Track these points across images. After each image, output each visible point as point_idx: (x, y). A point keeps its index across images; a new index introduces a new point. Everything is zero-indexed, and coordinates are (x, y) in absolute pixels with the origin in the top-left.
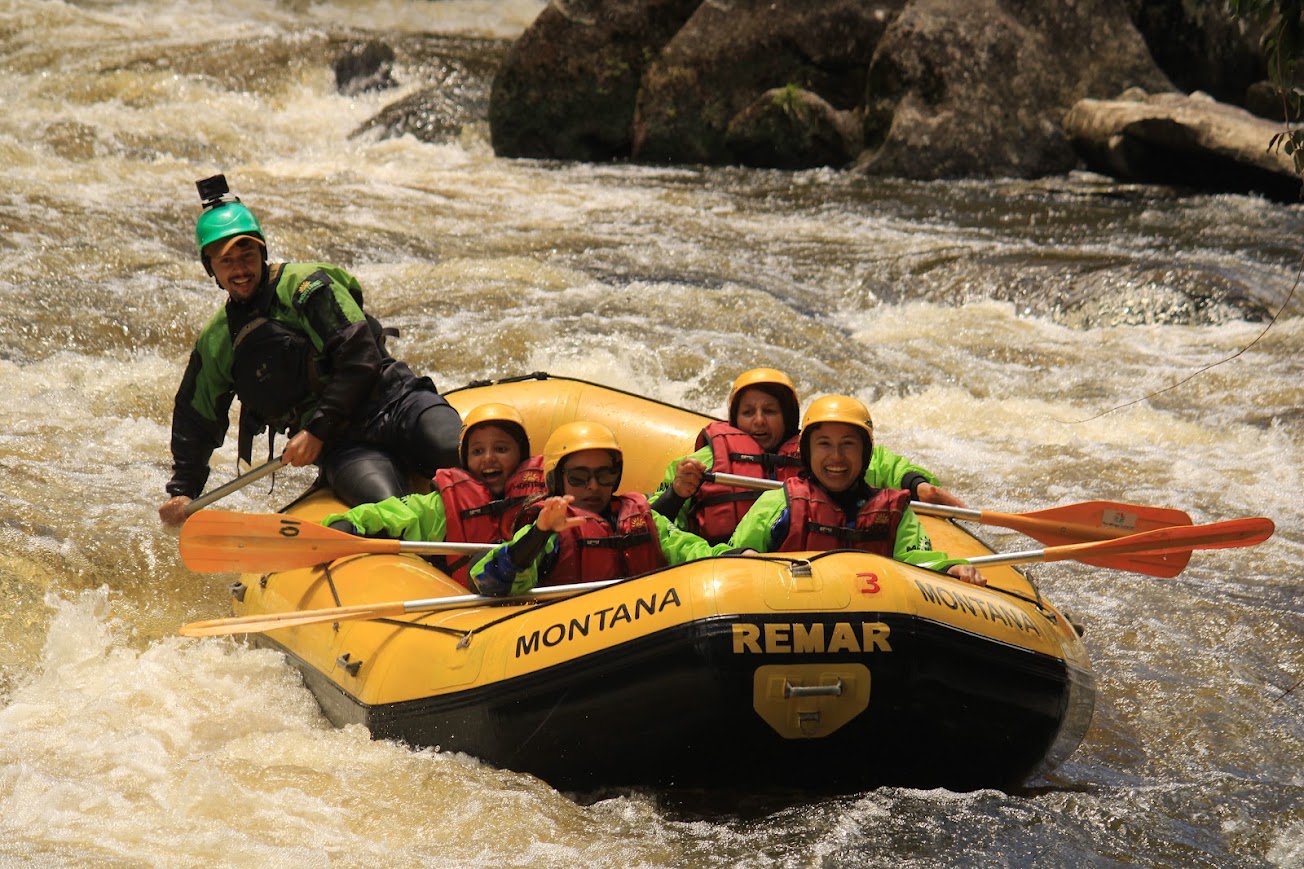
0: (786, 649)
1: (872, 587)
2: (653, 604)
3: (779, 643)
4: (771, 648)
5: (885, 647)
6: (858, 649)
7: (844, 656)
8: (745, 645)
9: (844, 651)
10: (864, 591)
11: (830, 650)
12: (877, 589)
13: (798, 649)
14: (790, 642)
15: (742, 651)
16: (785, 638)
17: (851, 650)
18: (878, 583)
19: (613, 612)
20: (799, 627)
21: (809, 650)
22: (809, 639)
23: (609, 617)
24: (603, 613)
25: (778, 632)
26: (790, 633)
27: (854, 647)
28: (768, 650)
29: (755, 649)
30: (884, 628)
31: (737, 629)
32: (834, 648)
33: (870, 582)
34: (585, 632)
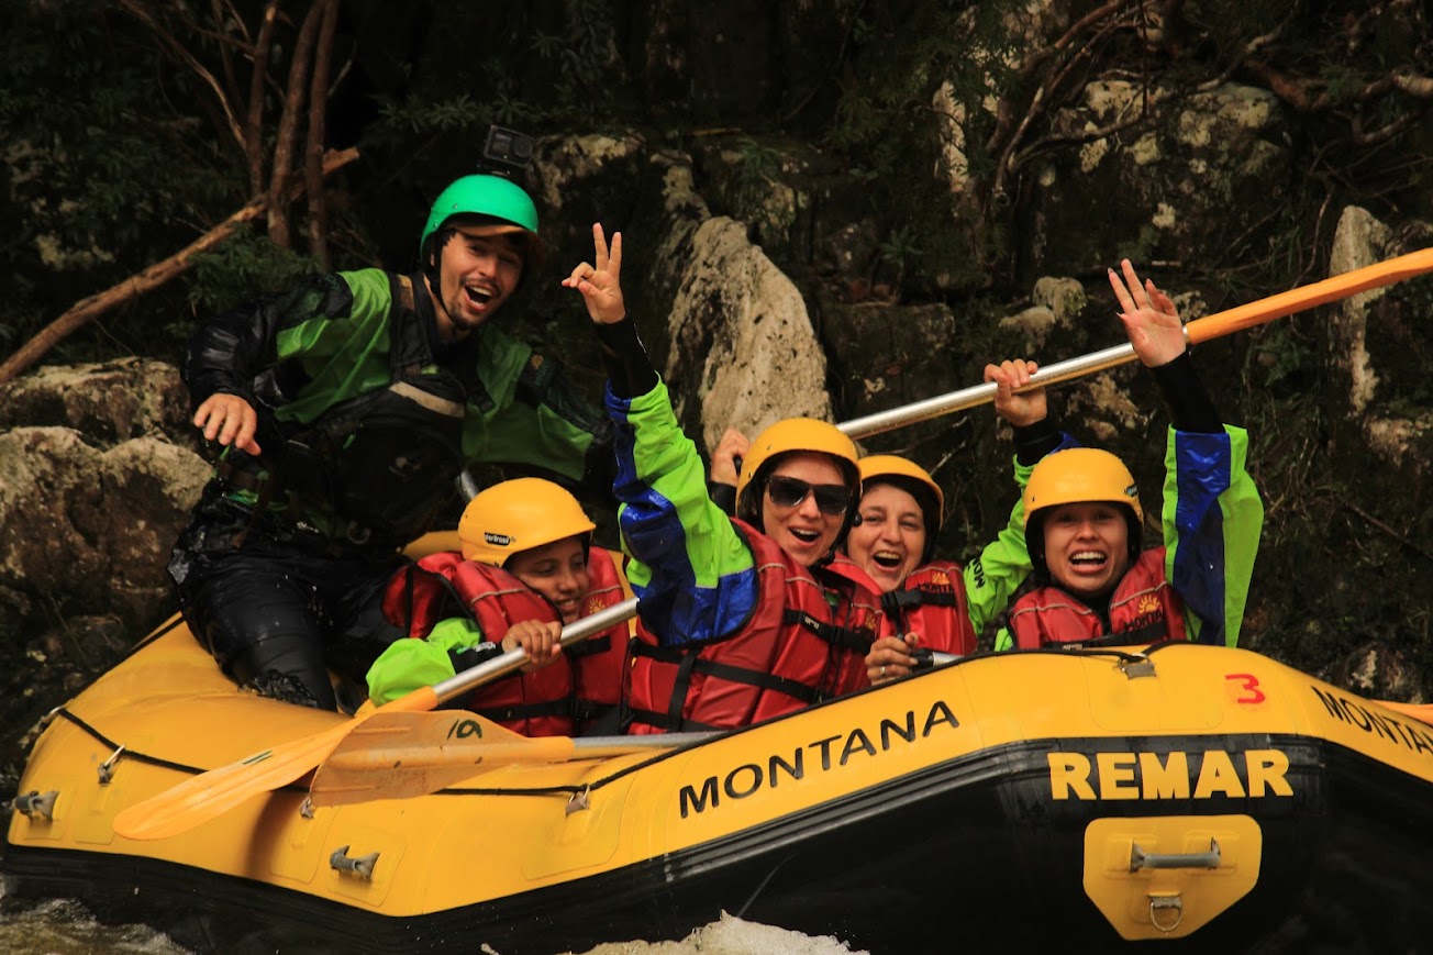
0: (1132, 793)
1: (1251, 695)
2: (911, 724)
3: (1120, 784)
4: (1110, 792)
5: (1283, 789)
6: (1242, 794)
7: (1219, 804)
8: (1069, 785)
9: (1219, 796)
10: (1242, 701)
11: (1198, 795)
12: (1260, 698)
13: (1149, 794)
14: (1137, 782)
15: (1065, 796)
16: (1129, 775)
17: (1230, 794)
18: (1260, 688)
19: (843, 742)
20: (1149, 761)
21: (1166, 795)
22: (1165, 778)
23: (836, 749)
24: (825, 744)
25: (1118, 766)
26: (1136, 767)
27: (1235, 791)
28: (1104, 796)
29: (1086, 793)
30: (1281, 760)
31: (1056, 760)
32: (1203, 791)
33: (1247, 687)
34: (797, 772)
